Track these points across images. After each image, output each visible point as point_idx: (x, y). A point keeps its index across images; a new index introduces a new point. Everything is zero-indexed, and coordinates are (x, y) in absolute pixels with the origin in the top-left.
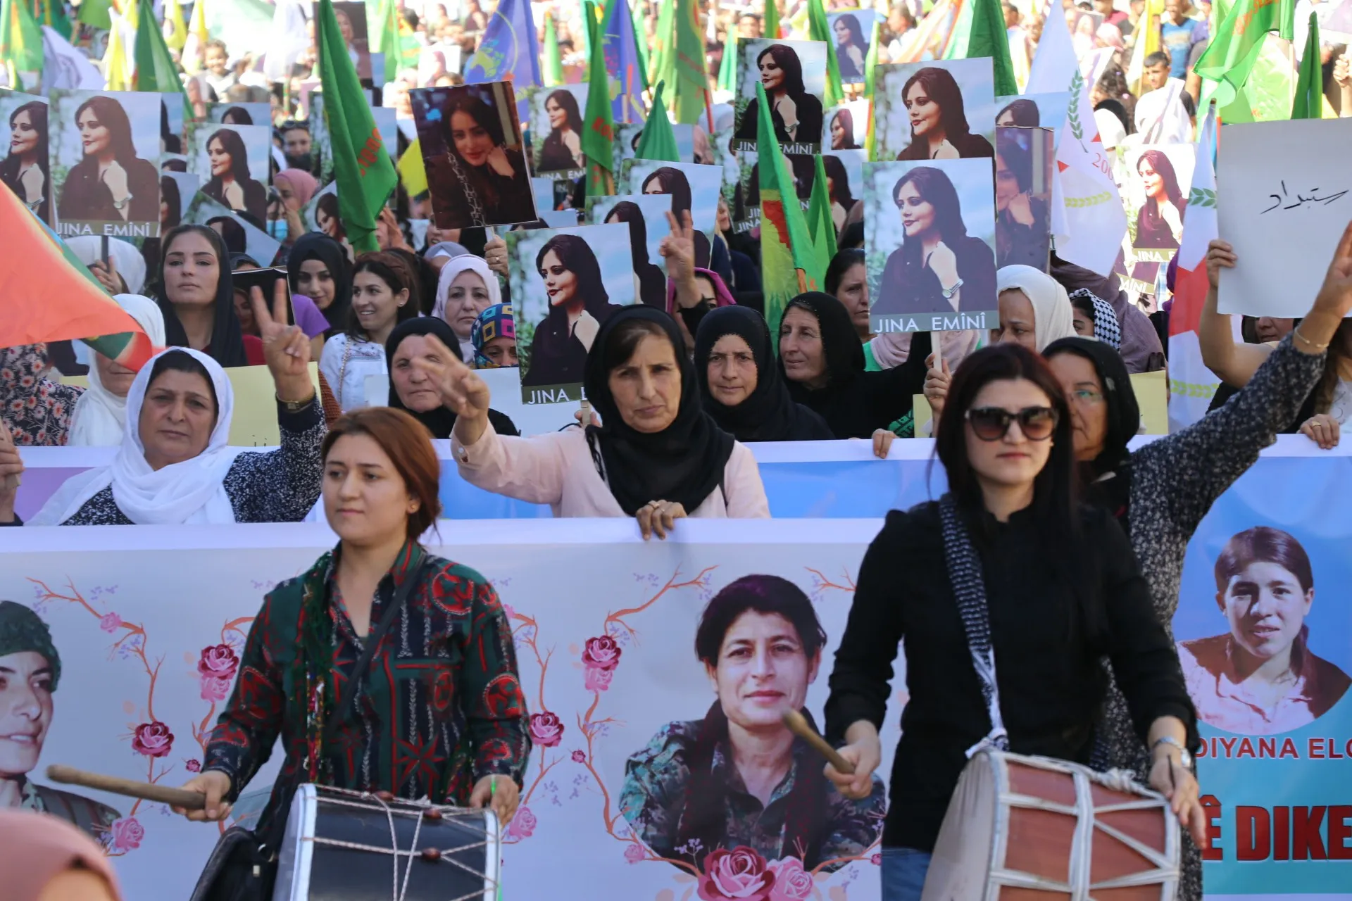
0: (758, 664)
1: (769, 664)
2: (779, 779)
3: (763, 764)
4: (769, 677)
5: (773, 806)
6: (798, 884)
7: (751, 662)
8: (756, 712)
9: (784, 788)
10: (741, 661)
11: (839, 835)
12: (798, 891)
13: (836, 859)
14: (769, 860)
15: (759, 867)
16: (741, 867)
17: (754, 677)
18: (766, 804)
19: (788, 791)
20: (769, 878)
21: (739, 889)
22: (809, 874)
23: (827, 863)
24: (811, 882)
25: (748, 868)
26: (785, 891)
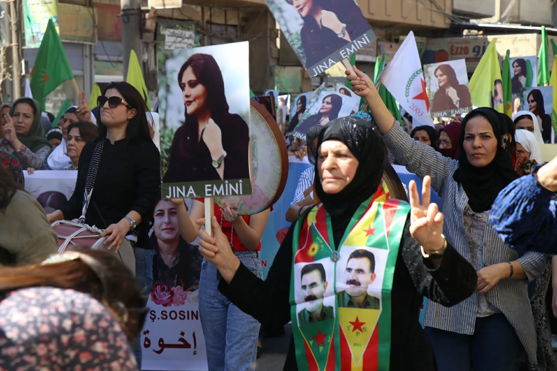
0: (166, 219)
1: (169, 219)
2: (174, 258)
3: (169, 254)
4: (169, 223)
5: (172, 268)
6: (182, 296)
7: (164, 218)
8: (165, 235)
9: (176, 262)
10: (160, 217)
11: (194, 278)
12: (182, 298)
13: (194, 287)
14: (172, 287)
15: (169, 290)
16: (163, 290)
17: (165, 223)
18: (170, 267)
19: (177, 263)
20: (172, 293)
21: (163, 297)
22: (185, 292)
23: (191, 288)
24: (186, 295)
25: (165, 290)
26: (178, 298)
